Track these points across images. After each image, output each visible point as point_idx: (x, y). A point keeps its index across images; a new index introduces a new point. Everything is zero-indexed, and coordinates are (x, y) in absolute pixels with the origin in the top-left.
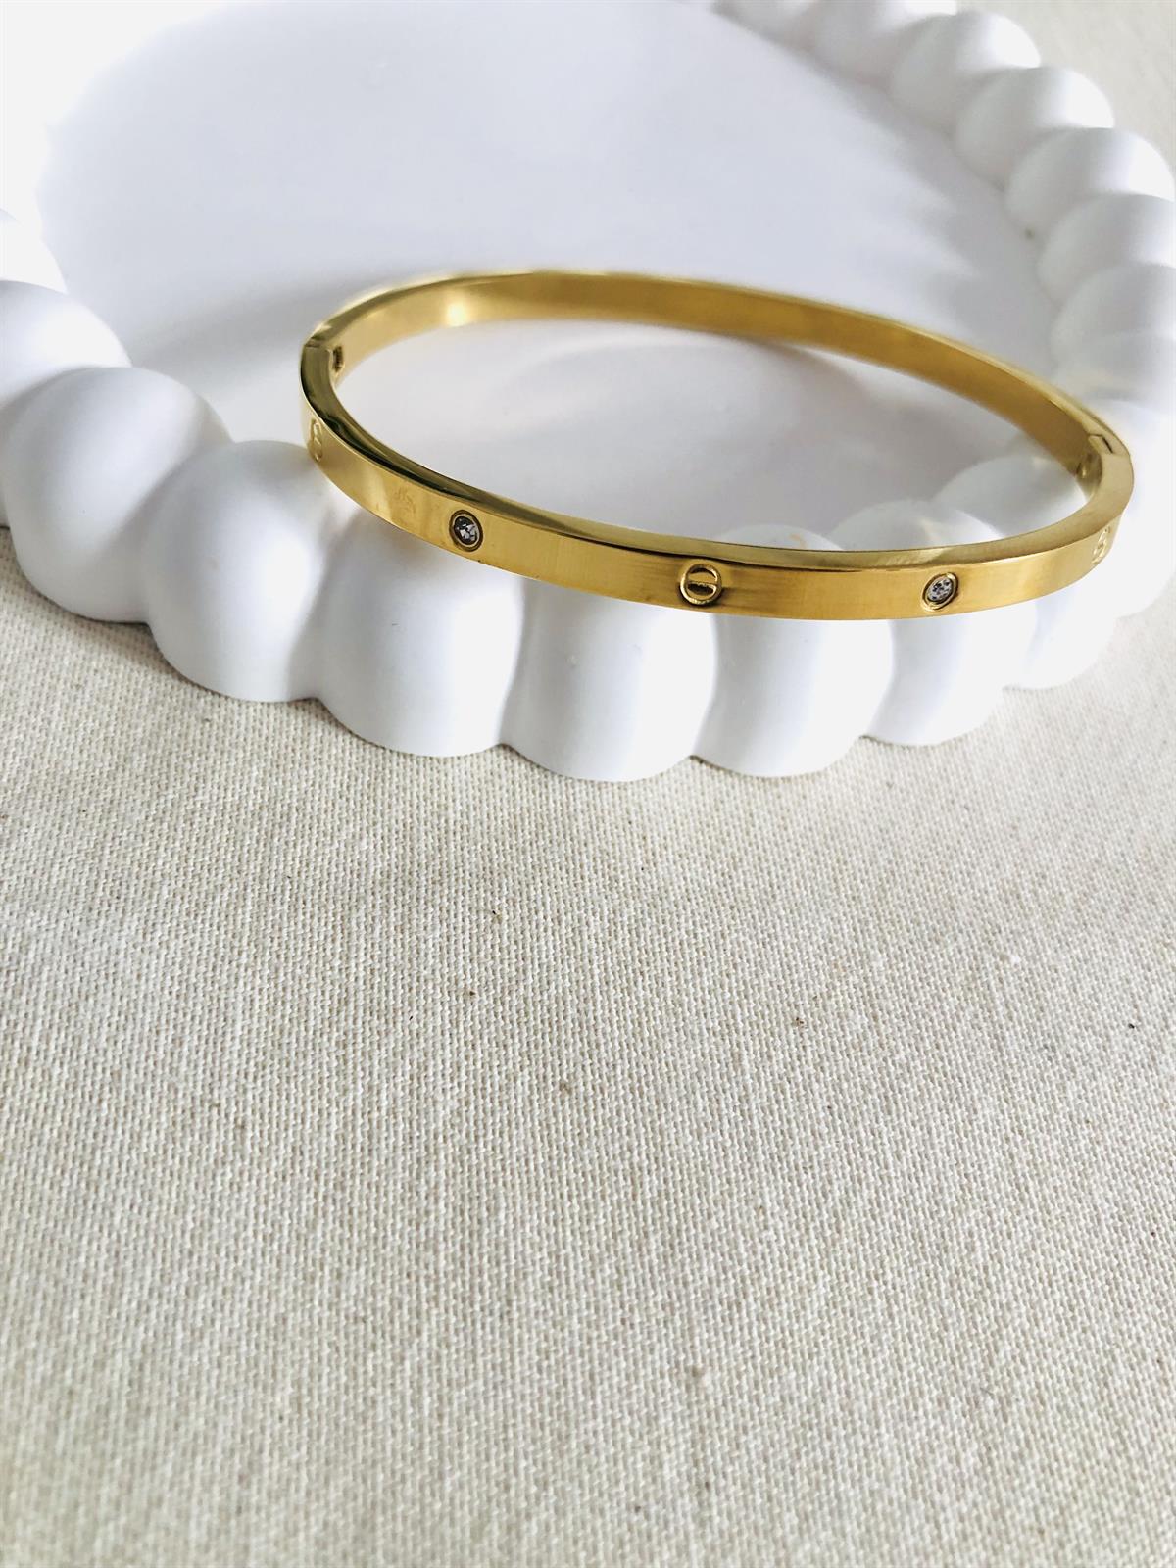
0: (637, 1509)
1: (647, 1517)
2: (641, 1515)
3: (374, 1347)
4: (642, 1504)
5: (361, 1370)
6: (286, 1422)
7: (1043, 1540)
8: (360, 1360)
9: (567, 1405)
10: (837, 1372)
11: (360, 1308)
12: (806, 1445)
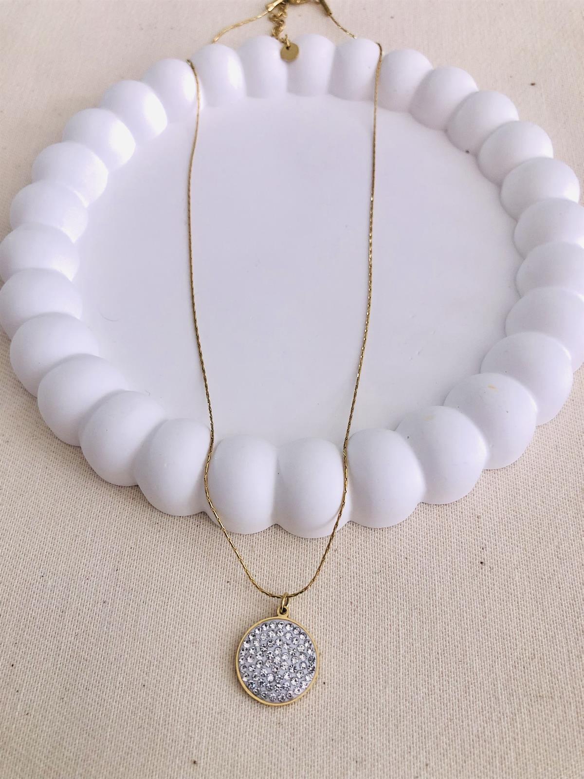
0: (228, 582)
1: (230, 584)
2: (229, 583)
3: (159, 531)
4: (230, 581)
5: (155, 537)
6: (132, 549)
7: (351, 605)
8: (155, 534)
9: (212, 552)
10: (296, 551)
11: (157, 520)
12: (282, 570)
